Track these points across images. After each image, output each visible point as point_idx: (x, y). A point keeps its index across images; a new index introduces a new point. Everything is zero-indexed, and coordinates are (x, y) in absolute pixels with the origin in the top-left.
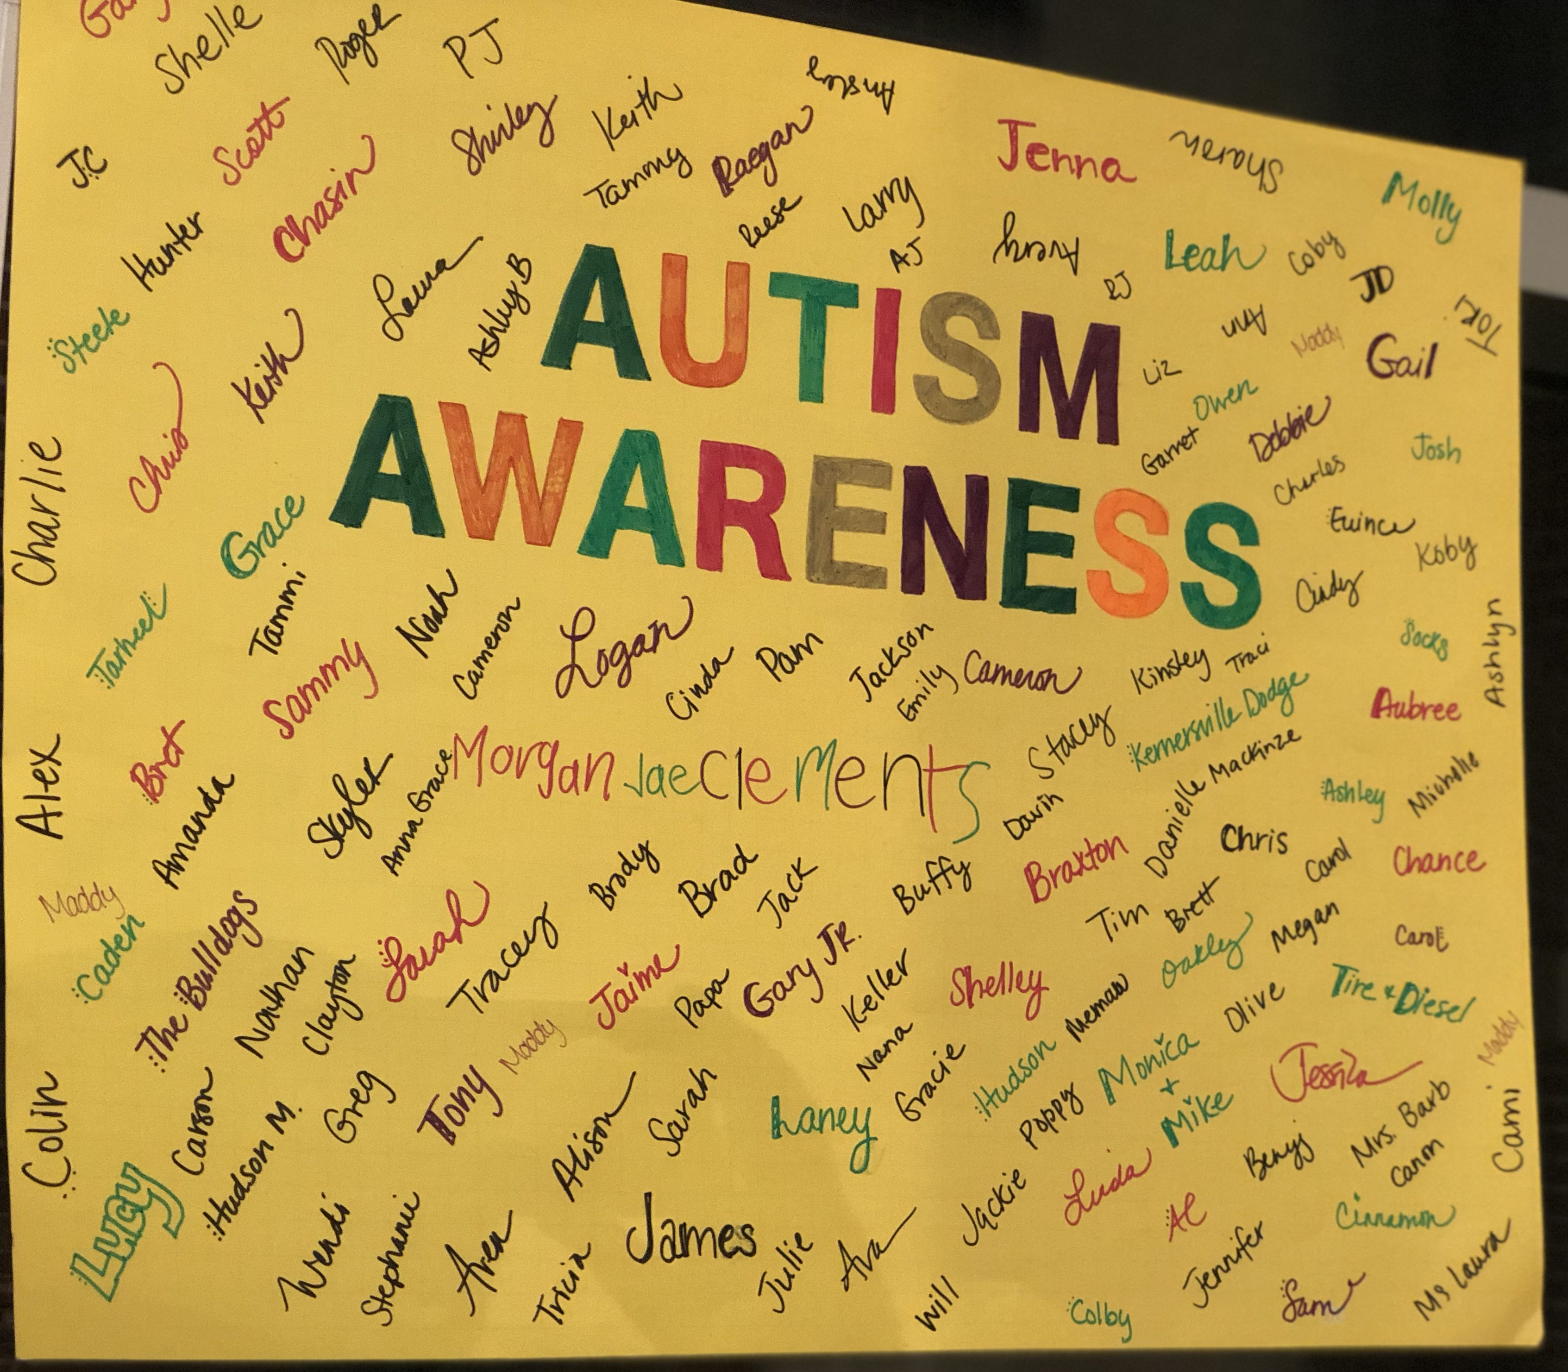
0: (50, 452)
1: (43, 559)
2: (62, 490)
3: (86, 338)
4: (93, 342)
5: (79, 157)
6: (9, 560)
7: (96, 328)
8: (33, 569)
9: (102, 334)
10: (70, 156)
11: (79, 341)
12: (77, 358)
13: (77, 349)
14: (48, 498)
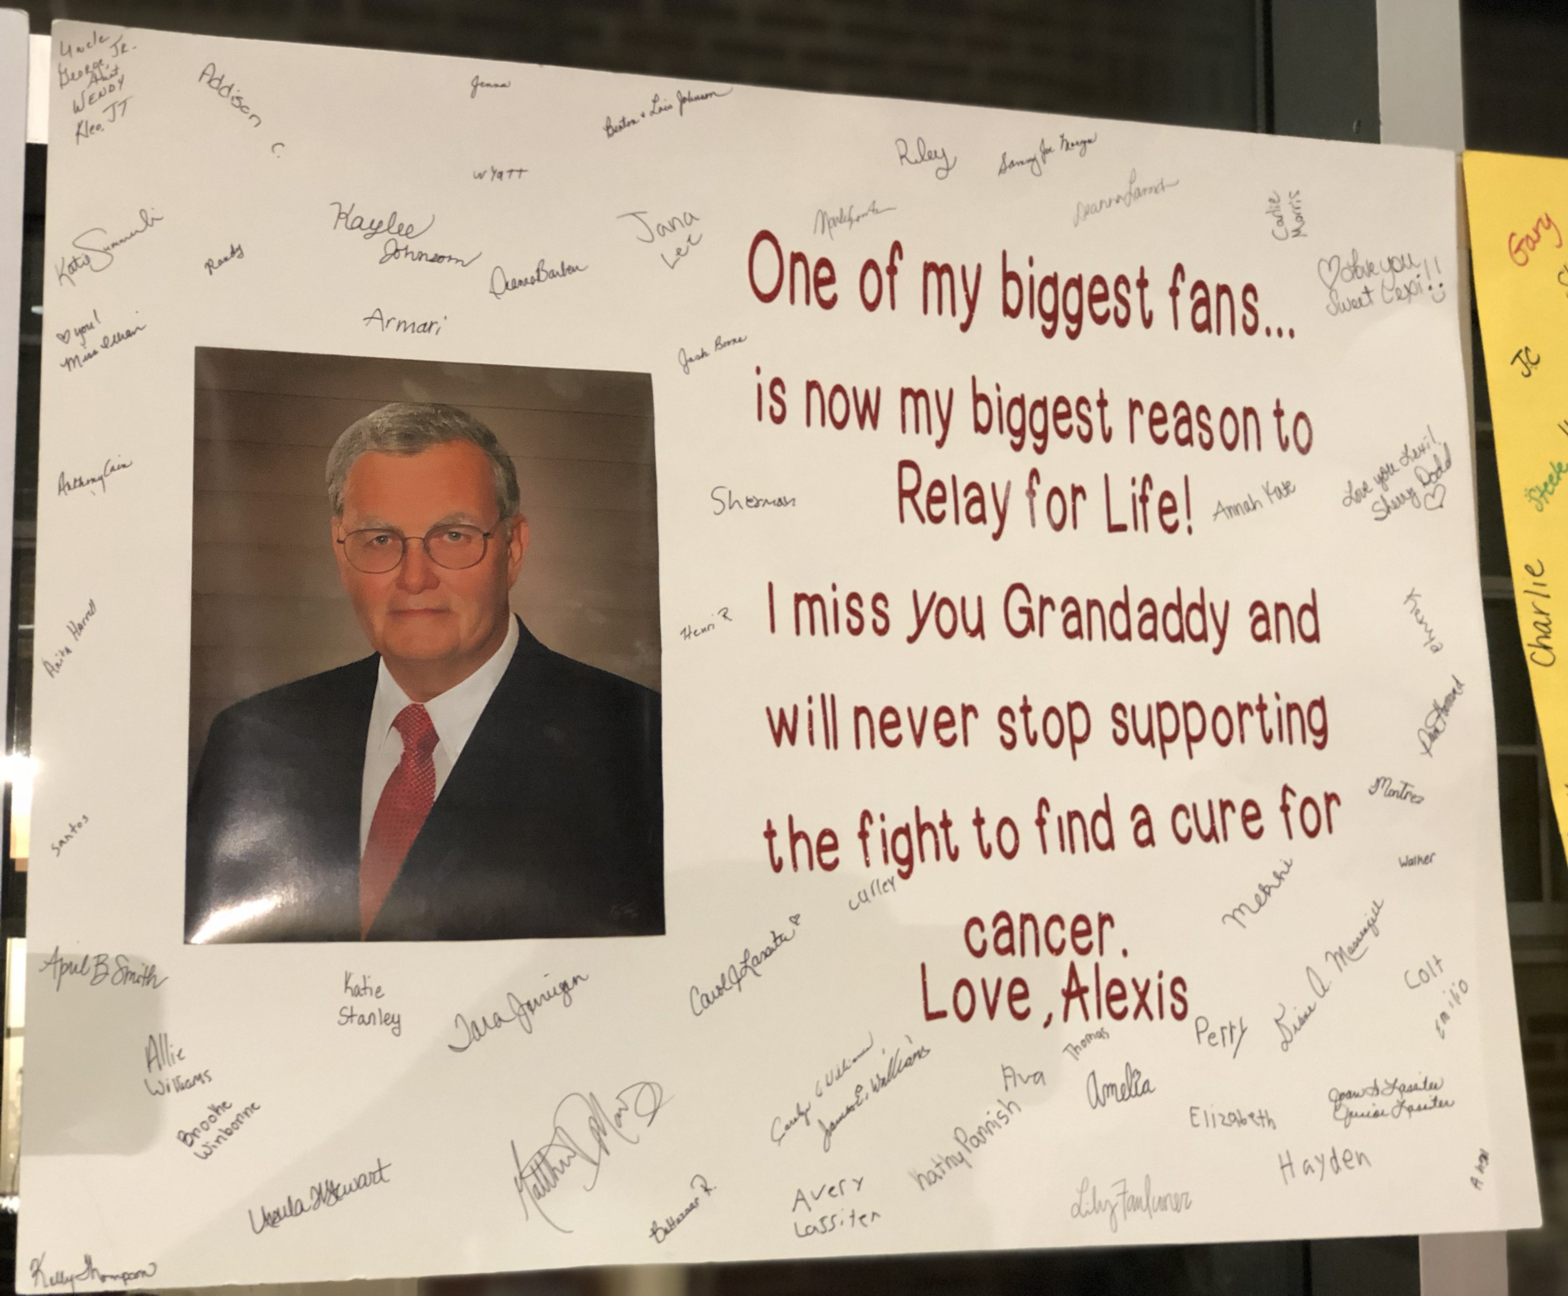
0: (1538, 571)
1: (1546, 647)
2: (1548, 596)
3: (1546, 485)
4: (1550, 488)
5: (1523, 355)
6: (1528, 651)
7: (1551, 477)
8: (1542, 655)
9: (1555, 480)
10: (1517, 356)
11: (1543, 488)
12: (1542, 500)
13: (1542, 495)
14: (1542, 604)
